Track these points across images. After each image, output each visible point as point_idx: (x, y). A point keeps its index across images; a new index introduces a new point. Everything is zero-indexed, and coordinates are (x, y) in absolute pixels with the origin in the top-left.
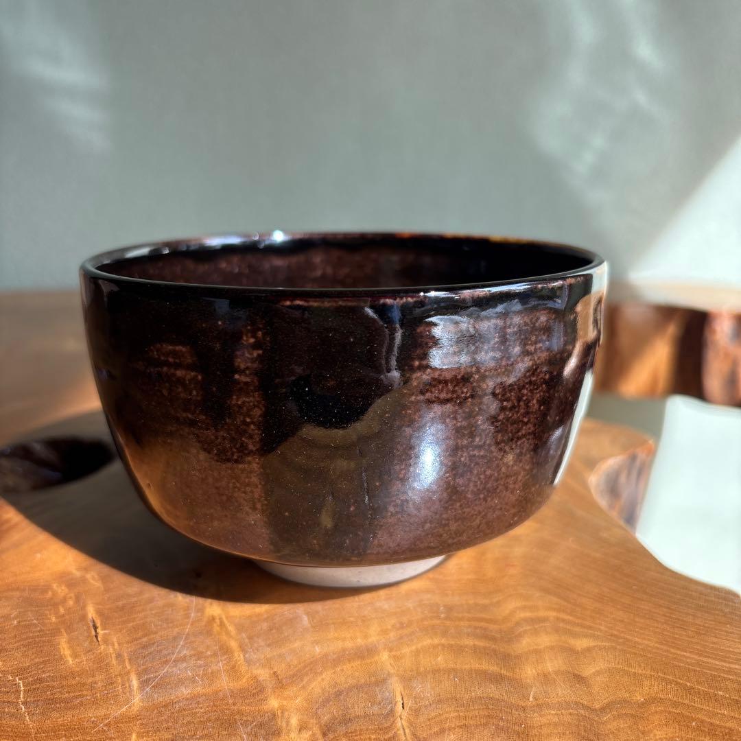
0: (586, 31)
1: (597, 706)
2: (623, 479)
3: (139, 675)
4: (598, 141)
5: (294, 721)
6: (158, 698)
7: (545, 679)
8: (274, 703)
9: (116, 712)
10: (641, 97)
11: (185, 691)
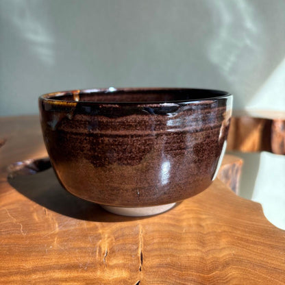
0: (227, 18)
1: (205, 233)
2: (230, 172)
3: (59, 223)
4: (232, 58)
5: (106, 236)
6: (64, 229)
7: (190, 226)
8: (100, 231)
9: (50, 233)
10: (248, 42)
11: (72, 228)
